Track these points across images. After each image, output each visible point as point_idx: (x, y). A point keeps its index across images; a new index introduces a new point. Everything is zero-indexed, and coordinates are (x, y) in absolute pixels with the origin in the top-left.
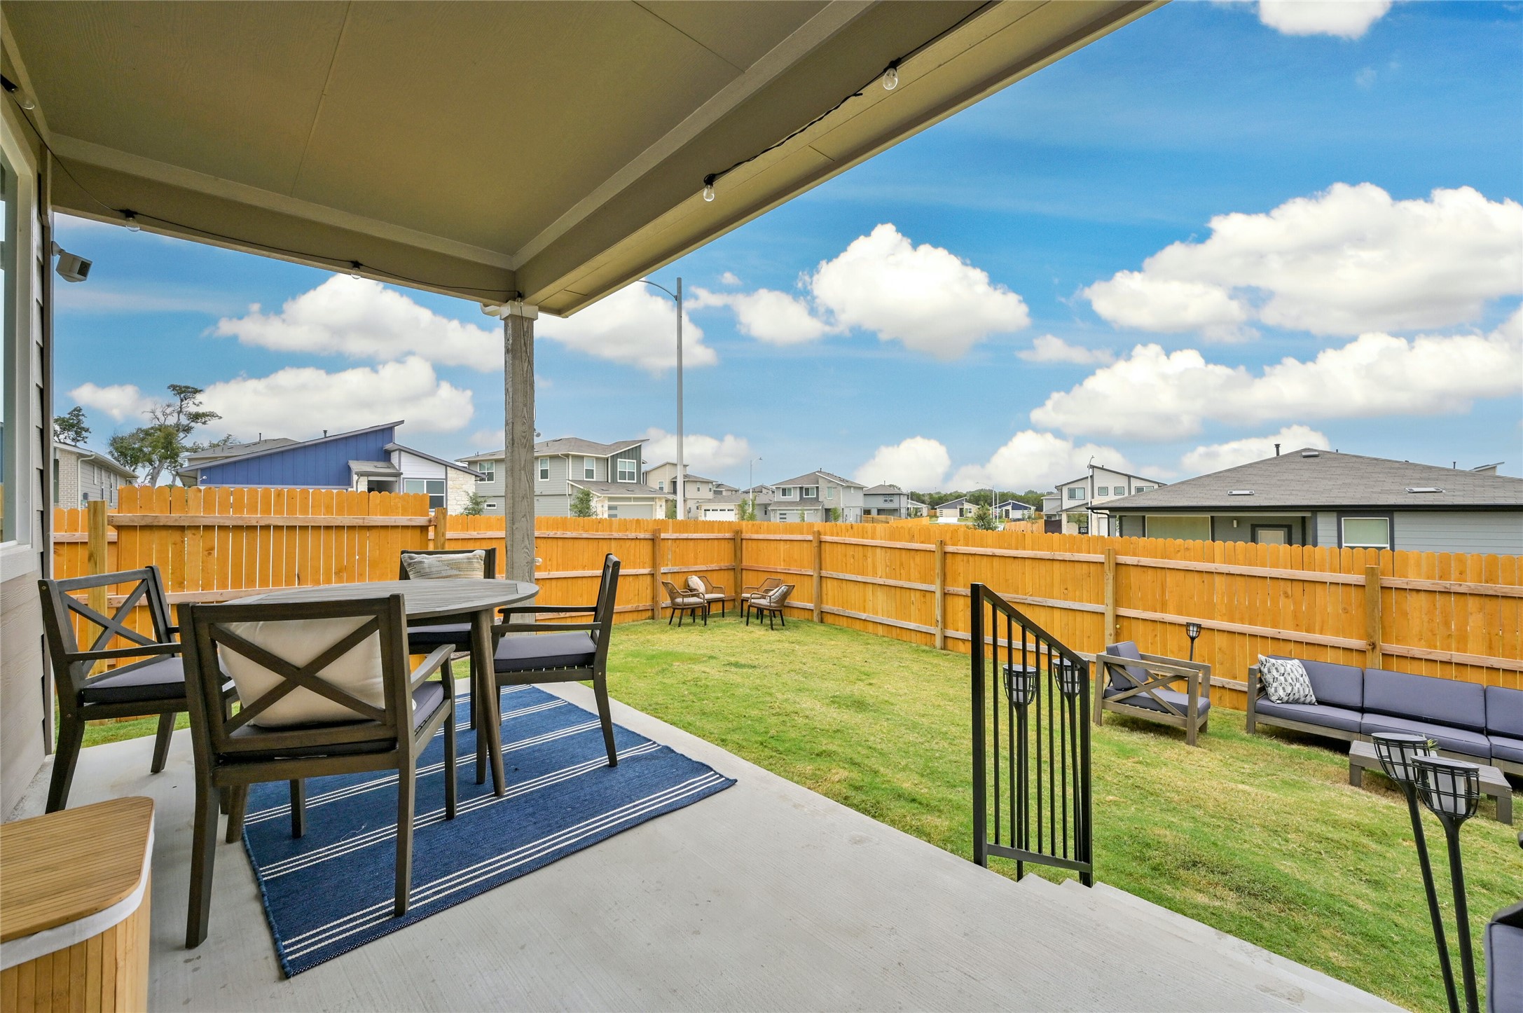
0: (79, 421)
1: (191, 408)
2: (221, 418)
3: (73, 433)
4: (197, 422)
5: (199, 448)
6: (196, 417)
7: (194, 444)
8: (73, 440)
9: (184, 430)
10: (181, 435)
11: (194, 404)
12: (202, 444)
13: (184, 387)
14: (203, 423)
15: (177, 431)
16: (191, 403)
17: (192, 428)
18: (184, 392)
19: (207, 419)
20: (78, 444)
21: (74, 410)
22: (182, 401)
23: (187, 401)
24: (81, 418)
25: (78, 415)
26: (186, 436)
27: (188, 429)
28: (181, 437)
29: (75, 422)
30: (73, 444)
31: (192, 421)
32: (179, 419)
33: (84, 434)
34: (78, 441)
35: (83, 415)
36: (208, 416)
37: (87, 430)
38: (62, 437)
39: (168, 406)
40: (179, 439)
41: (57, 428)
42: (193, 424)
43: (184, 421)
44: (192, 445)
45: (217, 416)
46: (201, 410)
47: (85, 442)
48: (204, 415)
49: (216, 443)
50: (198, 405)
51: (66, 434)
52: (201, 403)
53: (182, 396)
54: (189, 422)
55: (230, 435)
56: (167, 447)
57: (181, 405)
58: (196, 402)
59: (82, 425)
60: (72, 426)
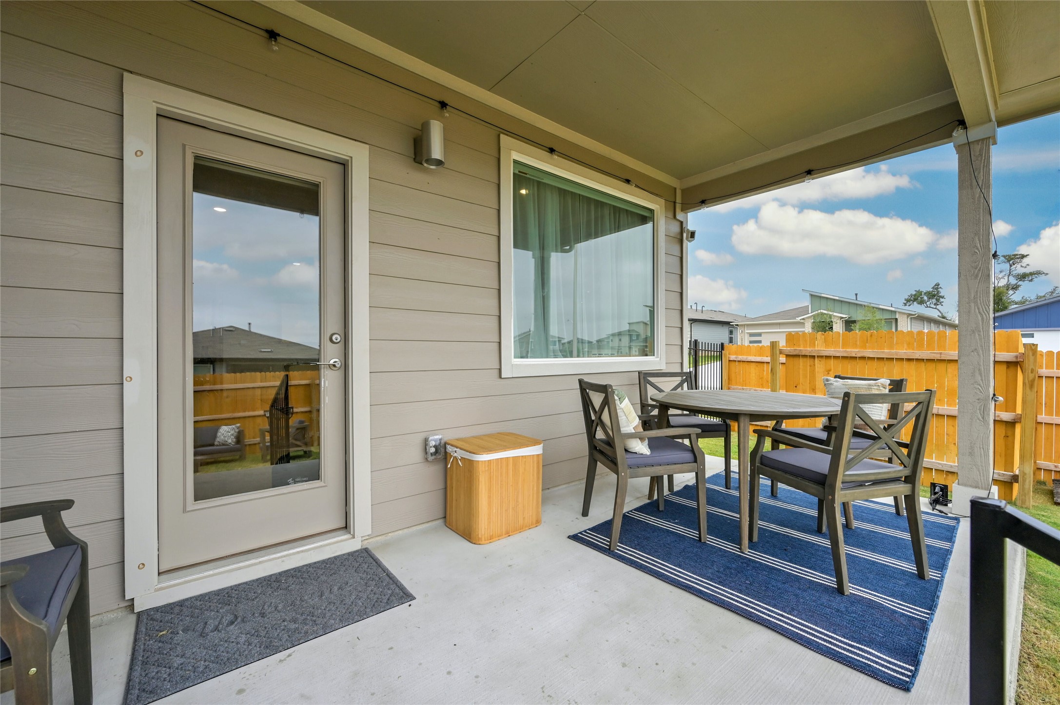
0: (938, 292)
1: (1019, 269)
2: (1047, 274)
3: (935, 300)
4: (1024, 281)
5: (1026, 301)
6: (1023, 277)
7: (1023, 298)
8: (935, 304)
9: (1013, 288)
10: (1011, 292)
11: (1022, 266)
12: (1029, 297)
13: (1013, 255)
14: (1029, 281)
15: (1007, 290)
16: (1019, 266)
17: (1019, 286)
18: (1012, 259)
19: (1034, 276)
20: (938, 307)
21: (935, 286)
22: (1011, 266)
23: (1015, 266)
24: (939, 290)
25: (938, 288)
26: (1015, 293)
27: (1016, 287)
28: (1010, 294)
29: (936, 293)
30: (935, 307)
31: (1020, 281)
32: (1008, 281)
33: (941, 300)
34: (938, 305)
35: (941, 288)
36: (1035, 274)
37: (943, 297)
38: (928, 303)
39: (1001, 272)
40: (1009, 296)
41: (926, 298)
42: (1020, 283)
43: (1013, 281)
44: (1021, 299)
45: (1044, 273)
46: (1027, 270)
47: (942, 305)
48: (1031, 274)
49: (1042, 294)
50: (1026, 267)
51: (931, 301)
52: (1028, 265)
53: (1011, 262)
54: (1016, 282)
55: (1057, 287)
56: (998, 303)
57: (1010, 270)
58: (1024, 265)
59: (940, 294)
60: (934, 296)
